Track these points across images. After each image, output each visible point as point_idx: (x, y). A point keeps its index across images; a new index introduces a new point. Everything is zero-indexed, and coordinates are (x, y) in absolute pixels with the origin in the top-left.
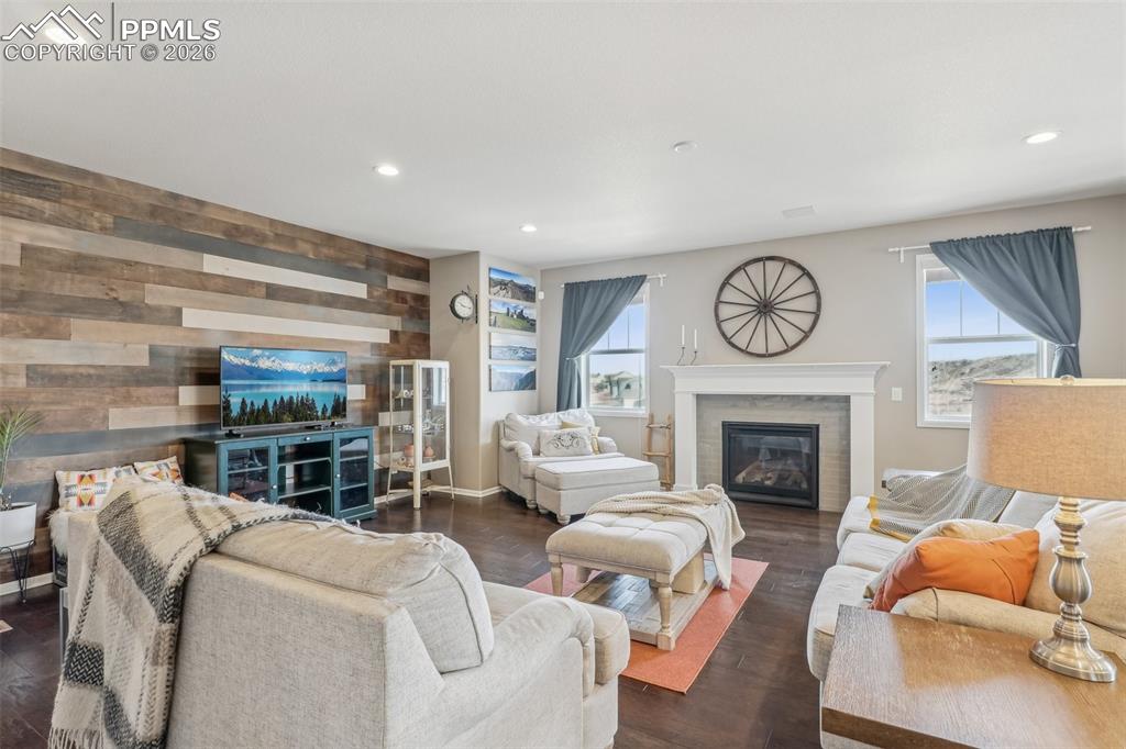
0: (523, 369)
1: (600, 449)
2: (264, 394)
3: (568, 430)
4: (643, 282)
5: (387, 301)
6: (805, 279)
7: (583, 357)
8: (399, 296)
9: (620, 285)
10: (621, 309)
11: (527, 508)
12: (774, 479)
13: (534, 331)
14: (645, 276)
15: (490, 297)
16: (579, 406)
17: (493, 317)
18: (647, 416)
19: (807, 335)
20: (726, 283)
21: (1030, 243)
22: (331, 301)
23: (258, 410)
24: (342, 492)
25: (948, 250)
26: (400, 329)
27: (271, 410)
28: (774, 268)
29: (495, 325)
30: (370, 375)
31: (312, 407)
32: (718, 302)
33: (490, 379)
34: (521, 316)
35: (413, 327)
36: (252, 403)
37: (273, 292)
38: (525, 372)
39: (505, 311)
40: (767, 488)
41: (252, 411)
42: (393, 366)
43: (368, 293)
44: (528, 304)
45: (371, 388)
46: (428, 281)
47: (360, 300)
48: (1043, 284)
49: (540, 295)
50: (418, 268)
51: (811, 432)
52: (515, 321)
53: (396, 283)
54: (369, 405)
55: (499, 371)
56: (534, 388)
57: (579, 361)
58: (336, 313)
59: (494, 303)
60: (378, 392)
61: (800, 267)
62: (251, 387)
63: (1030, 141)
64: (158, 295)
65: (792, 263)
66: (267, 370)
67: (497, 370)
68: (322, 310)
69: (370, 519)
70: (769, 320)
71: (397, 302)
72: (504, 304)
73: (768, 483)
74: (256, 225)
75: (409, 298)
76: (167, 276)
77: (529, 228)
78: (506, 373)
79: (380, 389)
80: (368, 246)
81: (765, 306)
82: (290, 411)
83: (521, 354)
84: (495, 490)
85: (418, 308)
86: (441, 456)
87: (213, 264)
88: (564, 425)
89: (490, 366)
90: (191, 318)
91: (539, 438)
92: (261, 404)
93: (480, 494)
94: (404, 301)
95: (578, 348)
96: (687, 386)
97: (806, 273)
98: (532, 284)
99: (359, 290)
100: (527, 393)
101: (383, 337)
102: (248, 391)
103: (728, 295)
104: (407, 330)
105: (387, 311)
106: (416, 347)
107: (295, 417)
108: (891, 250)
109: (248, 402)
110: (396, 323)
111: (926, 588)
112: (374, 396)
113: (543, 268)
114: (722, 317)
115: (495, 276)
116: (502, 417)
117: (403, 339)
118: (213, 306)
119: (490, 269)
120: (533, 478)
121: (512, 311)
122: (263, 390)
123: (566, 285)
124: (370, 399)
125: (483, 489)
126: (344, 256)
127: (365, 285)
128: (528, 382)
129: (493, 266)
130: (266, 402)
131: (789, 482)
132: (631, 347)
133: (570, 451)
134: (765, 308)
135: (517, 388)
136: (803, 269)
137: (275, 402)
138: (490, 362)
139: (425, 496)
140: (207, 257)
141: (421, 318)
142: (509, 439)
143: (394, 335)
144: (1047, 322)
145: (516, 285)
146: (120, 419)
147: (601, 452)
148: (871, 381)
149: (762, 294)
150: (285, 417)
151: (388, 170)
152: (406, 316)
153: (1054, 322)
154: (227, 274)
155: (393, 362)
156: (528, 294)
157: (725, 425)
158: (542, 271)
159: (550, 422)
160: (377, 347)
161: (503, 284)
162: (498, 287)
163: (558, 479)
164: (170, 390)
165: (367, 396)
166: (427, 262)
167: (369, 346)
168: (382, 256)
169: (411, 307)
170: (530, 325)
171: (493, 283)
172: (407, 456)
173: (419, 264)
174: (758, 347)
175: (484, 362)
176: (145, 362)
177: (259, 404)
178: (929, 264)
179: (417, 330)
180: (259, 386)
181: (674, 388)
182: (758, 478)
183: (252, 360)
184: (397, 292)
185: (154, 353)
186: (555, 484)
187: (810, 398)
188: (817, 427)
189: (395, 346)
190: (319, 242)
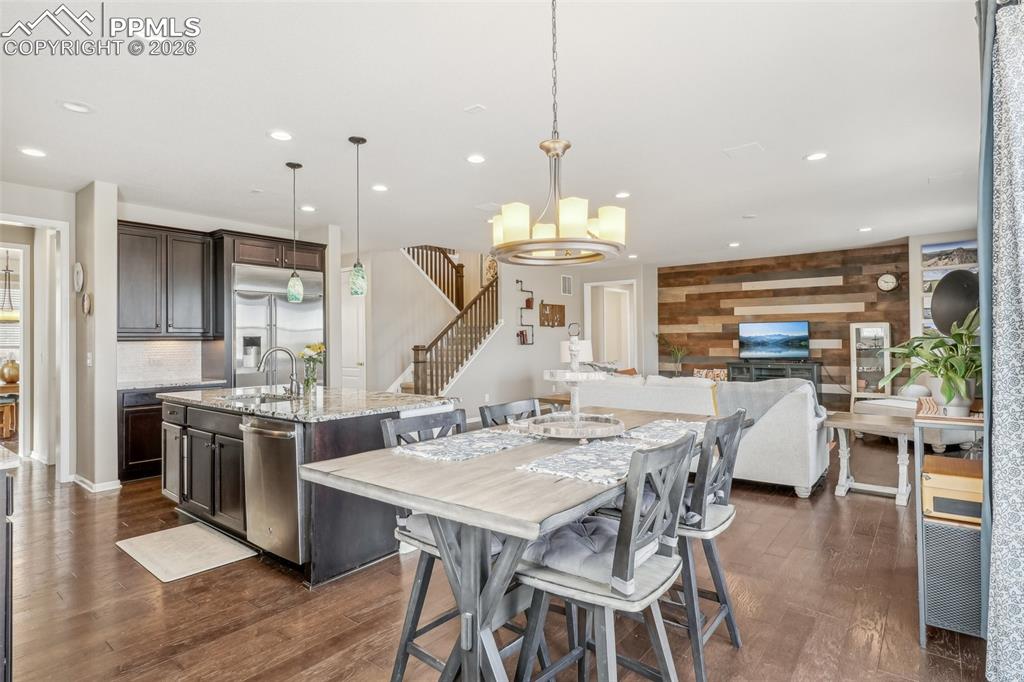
5: (862, 283)
17: (928, 285)
22: (814, 291)
26: (876, 301)
29: (929, 291)
37: (777, 293)
43: (844, 281)
45: (847, 341)
47: (836, 287)
50: (897, 253)
53: (870, 270)
54: (844, 352)
58: (817, 297)
59: (927, 273)
64: (725, 304)
71: (872, 282)
72: (944, 271)
76: (729, 295)
80: (844, 251)
87: (747, 286)
101: (860, 307)
105: (862, 290)
110: (871, 297)
115: (930, 251)
118: (747, 305)
119: (923, 247)
124: (846, 348)
126: (824, 263)
127: (841, 277)
129: (928, 243)
140: (743, 284)
143: (870, 305)
146: (714, 352)
154: (753, 289)
161: (940, 255)
164: (729, 342)
165: (843, 347)
168: (857, 254)
171: (925, 257)
176: (720, 331)
184: (873, 275)
185: (724, 326)
189: (870, 313)
190: (805, 260)
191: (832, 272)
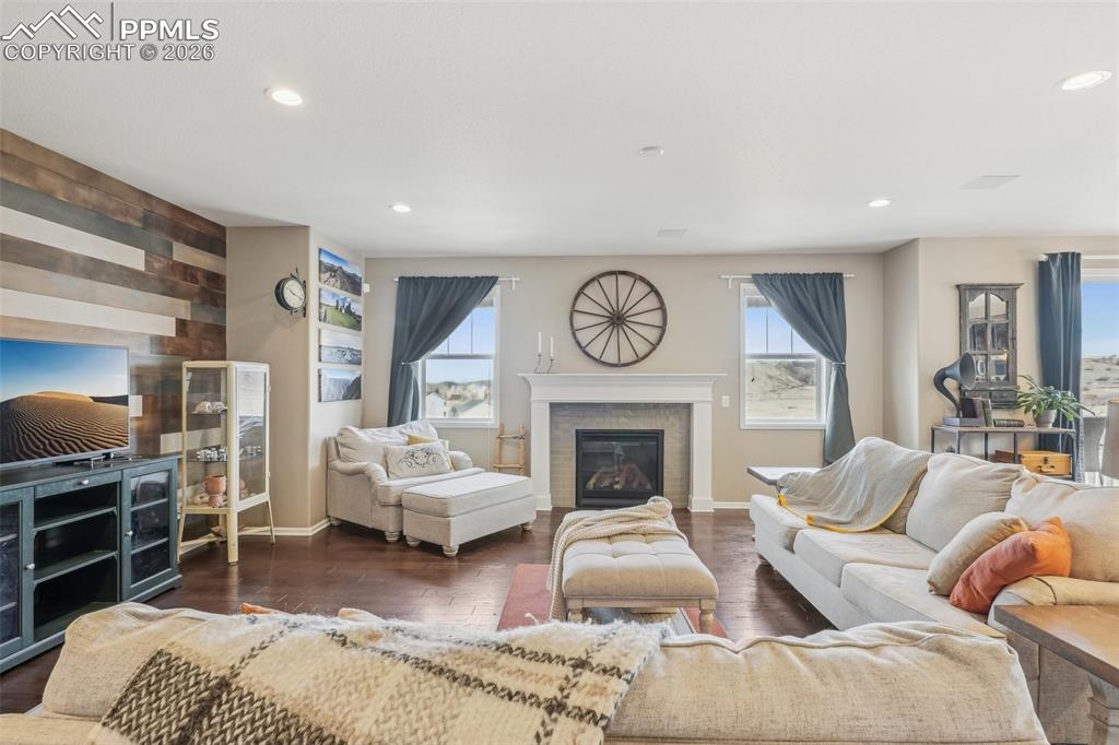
0: (348, 374)
1: (456, 466)
3: (421, 445)
4: (494, 283)
5: (171, 278)
6: (653, 295)
7: (420, 362)
8: (188, 272)
9: (467, 285)
10: (469, 311)
11: (387, 542)
12: (623, 482)
13: (360, 330)
14: (497, 278)
15: (320, 285)
16: (414, 417)
17: (323, 310)
18: (498, 426)
19: (654, 347)
20: (581, 292)
21: (818, 282)
22: (94, 269)
24: (134, 557)
25: (765, 281)
26: (189, 318)
28: (625, 282)
29: (325, 320)
30: (149, 382)
32: (573, 311)
33: (320, 387)
34: (348, 310)
35: (207, 317)
38: (351, 378)
39: (335, 304)
40: (617, 491)
42: (189, 370)
43: (147, 262)
44: (354, 297)
45: (150, 400)
46: (224, 255)
47: (133, 273)
48: (826, 315)
49: (366, 288)
50: (211, 236)
51: (657, 436)
52: (341, 317)
53: (183, 253)
54: (147, 423)
55: (329, 376)
56: (359, 397)
57: (416, 366)
58: (101, 288)
59: (323, 293)
60: (159, 406)
61: (648, 284)
63: (871, 205)
65: (642, 279)
67: (327, 376)
68: (80, 283)
69: (173, 589)
70: (621, 332)
71: (185, 280)
72: (334, 295)
73: (617, 487)
75: (200, 276)
77: (401, 209)
78: (335, 380)
79: (163, 402)
80: (145, 196)
81: (619, 318)
83: (348, 357)
84: (323, 524)
85: (211, 291)
86: (260, 490)
88: (412, 441)
89: (319, 371)
91: (385, 456)
93: (309, 531)
94: (194, 280)
95: (416, 352)
96: (544, 394)
97: (653, 290)
98: (360, 275)
99: (134, 258)
100: (351, 403)
101: (168, 328)
103: (583, 304)
104: (196, 319)
105: (171, 291)
106: (209, 343)
108: (723, 277)
110: (183, 309)
111: (1027, 577)
112: (153, 412)
113: (369, 256)
114: (576, 326)
115: (326, 260)
116: (333, 434)
117: (192, 331)
119: (320, 250)
120: (399, 505)
121: (341, 304)
123: (401, 278)
124: (148, 415)
125: (312, 525)
126: (112, 206)
127: (143, 252)
128: (353, 390)
129: (323, 248)
131: (635, 485)
132: (475, 353)
133: (426, 469)
134: (617, 320)
135: (345, 398)
136: (651, 286)
138: (320, 365)
139: (244, 543)
141: (216, 305)
142: (347, 459)
143: (182, 325)
144: (827, 343)
145: (344, 272)
147: (458, 469)
148: (710, 390)
149: (615, 306)
151: (287, 97)
152: (196, 300)
153: (832, 345)
155: (188, 364)
156: (353, 284)
157: (577, 431)
158: (367, 259)
159: (393, 437)
160: (160, 342)
161: (331, 269)
162: (328, 274)
163: (445, 504)
165: (145, 411)
166: (221, 229)
167: (148, 341)
168: (164, 212)
169: (203, 288)
170: (355, 322)
171: (323, 268)
172: (212, 492)
173: (212, 231)
174: (611, 357)
175: (314, 365)
178: (750, 290)
179: (210, 321)
181: (530, 397)
182: (606, 483)
184: (186, 267)
186: (439, 510)
187: (656, 406)
188: (663, 431)
189: (183, 341)
190: (73, 178)
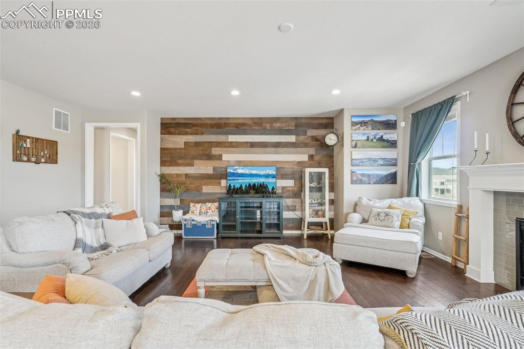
0: (382, 172)
2: (240, 182)
4: (453, 102)
5: (307, 142)
8: (314, 138)
14: (455, 96)
15: (352, 132)
17: (355, 143)
22: (277, 145)
23: (237, 188)
24: (266, 224)
26: (313, 154)
27: (244, 189)
29: (356, 147)
30: (297, 176)
31: (266, 187)
33: (352, 177)
34: (381, 139)
35: (322, 152)
36: (234, 186)
37: (253, 145)
38: (388, 172)
41: (234, 189)
43: (296, 139)
44: (388, 131)
45: (297, 181)
46: (333, 128)
47: (292, 143)
50: (326, 123)
52: (375, 143)
53: (312, 132)
54: (296, 188)
58: (281, 150)
62: (234, 180)
64: (215, 151)
66: (241, 173)
68: (273, 149)
71: (313, 141)
74: (247, 122)
75: (319, 138)
76: (218, 144)
77: (336, 92)
80: (296, 118)
82: (254, 189)
87: (232, 138)
89: (352, 170)
90: (225, 157)
92: (239, 186)
94: (317, 140)
99: (292, 139)
100: (385, 186)
101: (304, 158)
102: (232, 181)
104: (318, 154)
105: (307, 146)
106: (324, 162)
107: (257, 191)
109: (232, 185)
110: (312, 151)
117: (316, 158)
118: (232, 153)
122: (240, 181)
123: (413, 113)
124: (297, 186)
126: (284, 125)
127: (295, 136)
128: (392, 179)
129: (355, 114)
130: (241, 186)
135: (376, 183)
137: (246, 186)
138: (352, 168)
140: (229, 136)
143: (311, 156)
145: (376, 122)
146: (206, 189)
147: (409, 228)
150: (251, 191)
152: (317, 147)
154: (236, 141)
161: (363, 123)
162: (360, 125)
164: (219, 181)
165: (295, 185)
166: (332, 119)
167: (296, 163)
168: (304, 121)
169: (321, 143)
170: (391, 144)
171: (354, 124)
173: (328, 121)
175: (347, 169)
176: (211, 172)
177: (238, 186)
179: (325, 154)
180: (238, 180)
183: (234, 170)
184: (312, 136)
185: (214, 169)
189: (311, 162)
190: (272, 122)
191: (288, 132)
